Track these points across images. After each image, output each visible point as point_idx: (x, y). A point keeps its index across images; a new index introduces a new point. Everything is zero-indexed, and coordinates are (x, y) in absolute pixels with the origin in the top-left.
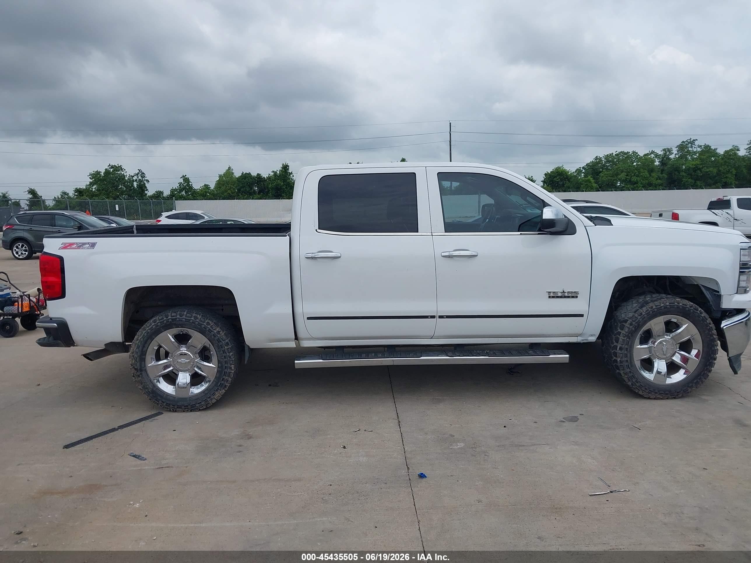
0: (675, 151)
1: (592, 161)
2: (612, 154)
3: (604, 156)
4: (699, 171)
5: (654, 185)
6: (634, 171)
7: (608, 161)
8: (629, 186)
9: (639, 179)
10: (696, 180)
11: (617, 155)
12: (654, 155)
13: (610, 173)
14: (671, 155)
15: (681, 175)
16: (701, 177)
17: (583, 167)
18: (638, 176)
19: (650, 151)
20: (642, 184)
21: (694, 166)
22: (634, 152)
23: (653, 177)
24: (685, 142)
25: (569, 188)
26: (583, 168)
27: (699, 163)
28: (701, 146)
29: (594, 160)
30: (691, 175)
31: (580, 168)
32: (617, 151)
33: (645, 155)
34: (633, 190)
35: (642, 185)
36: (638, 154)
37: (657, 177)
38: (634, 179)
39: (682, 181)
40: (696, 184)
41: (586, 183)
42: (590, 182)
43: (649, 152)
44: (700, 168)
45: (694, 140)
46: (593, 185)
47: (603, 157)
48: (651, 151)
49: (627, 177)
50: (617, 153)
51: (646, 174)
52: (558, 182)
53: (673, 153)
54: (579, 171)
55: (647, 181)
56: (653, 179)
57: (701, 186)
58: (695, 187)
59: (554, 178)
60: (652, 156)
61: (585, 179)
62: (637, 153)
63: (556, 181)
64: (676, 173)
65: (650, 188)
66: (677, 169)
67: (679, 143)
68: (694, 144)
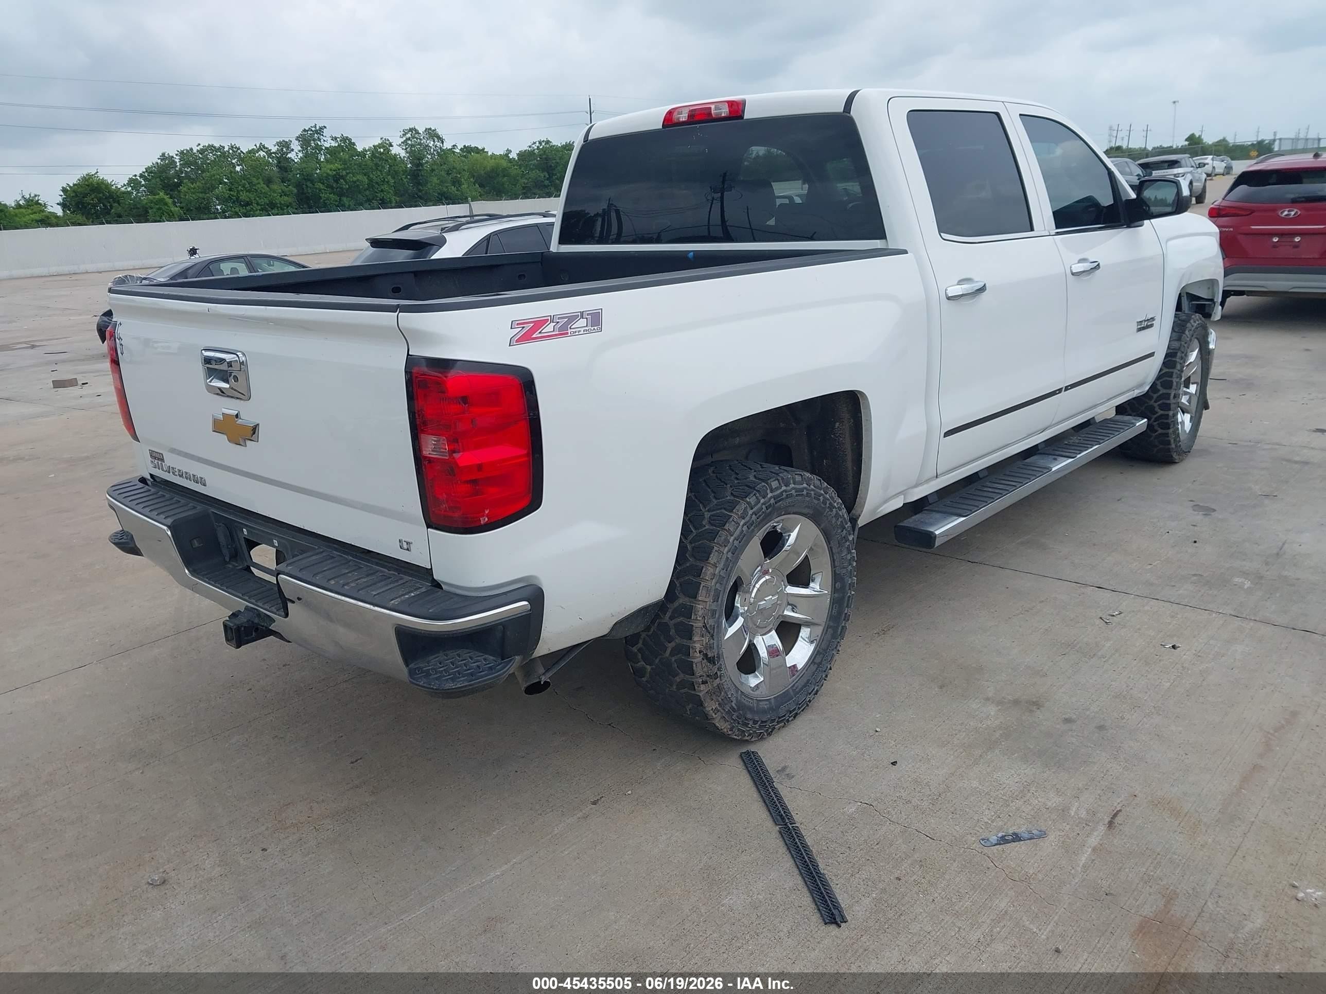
0: (296, 146)
1: (157, 163)
2: (191, 149)
3: (177, 153)
4: (342, 181)
5: (279, 205)
6: (241, 181)
7: (186, 164)
8: (237, 209)
9: (253, 196)
10: (341, 195)
11: (202, 151)
12: (264, 153)
13: (198, 187)
14: (290, 152)
15: (316, 188)
16: (347, 190)
17: (141, 174)
18: (249, 191)
19: (256, 145)
20: (258, 204)
21: (334, 173)
22: (232, 147)
23: (274, 192)
24: (308, 131)
25: (120, 216)
26: (141, 176)
27: (340, 167)
28: (336, 138)
29: (159, 161)
30: (332, 187)
31: (135, 176)
32: (199, 144)
33: (250, 152)
34: (246, 215)
35: (259, 207)
36: (241, 150)
37: (280, 191)
38: (244, 196)
39: (321, 198)
40: (342, 202)
41: (158, 206)
42: (166, 204)
43: (255, 147)
44: (342, 176)
45: (321, 128)
46: (172, 209)
47: (177, 155)
48: (258, 146)
49: (232, 193)
50: (201, 147)
51: (262, 186)
52: (94, 206)
53: (293, 150)
54: (132, 182)
55: (266, 201)
56: (276, 195)
57: (349, 206)
58: (341, 207)
59: (83, 197)
60: (262, 155)
61: (154, 198)
62: (239, 149)
63: (89, 204)
64: (309, 184)
65: (273, 211)
66: (308, 178)
67: (299, 132)
68: (322, 135)
